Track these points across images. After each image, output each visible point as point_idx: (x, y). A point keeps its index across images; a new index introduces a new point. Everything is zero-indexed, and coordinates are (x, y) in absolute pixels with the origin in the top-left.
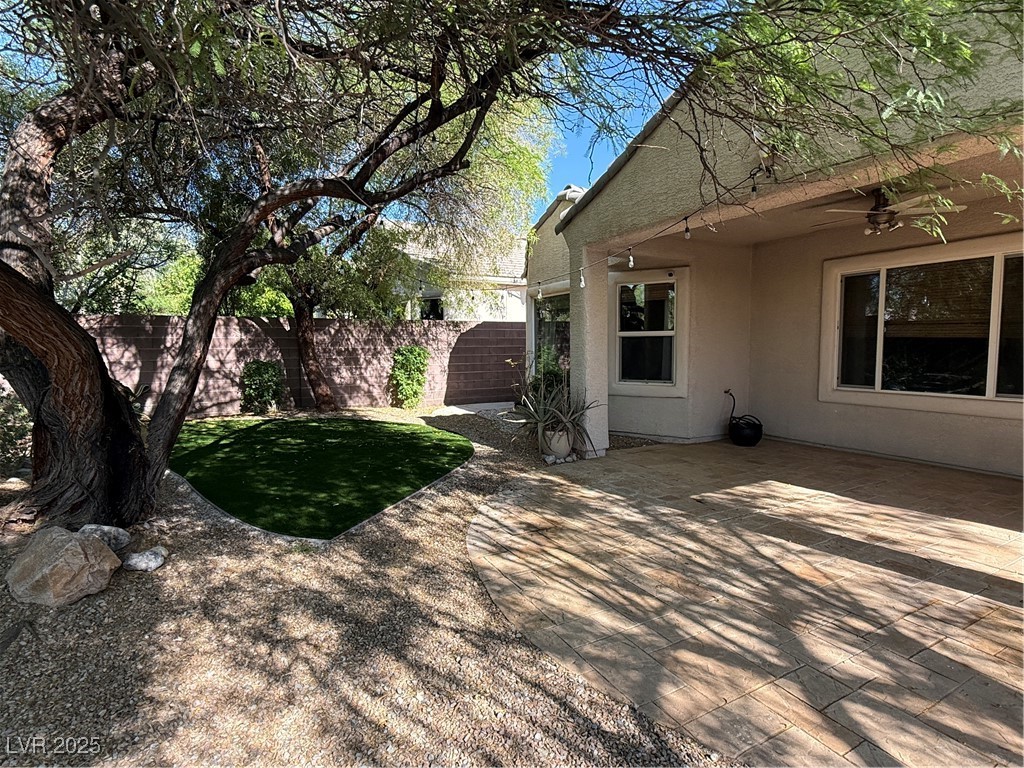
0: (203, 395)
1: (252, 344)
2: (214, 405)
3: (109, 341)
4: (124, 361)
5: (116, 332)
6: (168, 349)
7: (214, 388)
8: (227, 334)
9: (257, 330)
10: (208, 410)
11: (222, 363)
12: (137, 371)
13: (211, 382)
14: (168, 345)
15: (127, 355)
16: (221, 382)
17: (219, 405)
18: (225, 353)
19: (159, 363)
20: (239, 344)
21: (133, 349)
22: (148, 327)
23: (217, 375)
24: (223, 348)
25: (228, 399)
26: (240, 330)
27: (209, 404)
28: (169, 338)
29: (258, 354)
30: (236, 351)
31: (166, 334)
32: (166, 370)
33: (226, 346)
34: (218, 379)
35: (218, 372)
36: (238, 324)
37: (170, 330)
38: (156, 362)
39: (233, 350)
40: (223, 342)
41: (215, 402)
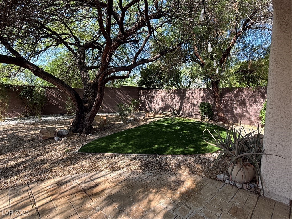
0: (192, 111)
1: (206, 97)
2: (195, 115)
3: (175, 95)
4: (177, 101)
5: (177, 93)
6: (186, 98)
7: (195, 110)
8: (200, 94)
9: (208, 92)
10: (193, 116)
11: (198, 102)
12: (179, 103)
13: (195, 108)
14: (186, 97)
15: (178, 99)
16: (197, 108)
17: (196, 115)
18: (199, 99)
19: (184, 102)
20: (203, 97)
21: (179, 97)
22: (183, 92)
23: (196, 106)
24: (198, 98)
25: (198, 113)
26: (204, 92)
27: (194, 114)
28: (186, 95)
29: (208, 100)
30: (202, 99)
31: (186, 94)
32: (185, 104)
33: (199, 97)
34: (196, 107)
35: (197, 105)
36: (203, 90)
37: (187, 93)
38: (183, 101)
39: (201, 99)
40: (199, 96)
41: (195, 114)
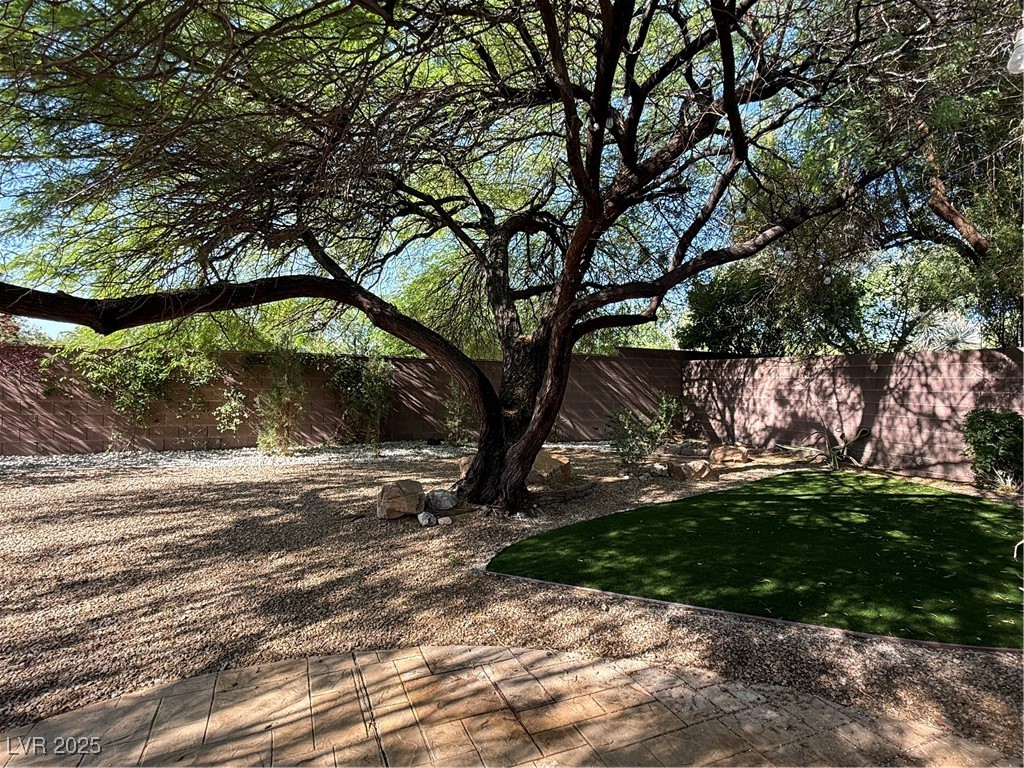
0: (926, 448)
1: (1000, 386)
2: (939, 463)
3: (839, 380)
4: (849, 401)
5: (846, 371)
6: (891, 390)
7: (941, 442)
8: (962, 373)
9: (1010, 366)
10: (931, 469)
11: (954, 410)
12: (860, 413)
13: (937, 433)
14: (892, 385)
15: (853, 395)
16: (951, 435)
17: (946, 464)
18: (959, 397)
19: (881, 406)
20: (980, 386)
21: (858, 389)
22: (874, 366)
23: (945, 425)
24: (956, 390)
25: (958, 458)
26: (983, 366)
27: (933, 461)
28: (893, 378)
29: (1009, 401)
30: (976, 395)
31: (890, 374)
32: (887, 414)
33: (961, 389)
34: (946, 430)
35: (948, 421)
36: (981, 359)
37: (894, 369)
38: (878, 405)
39: (971, 394)
40: (957, 382)
41: (940, 459)
